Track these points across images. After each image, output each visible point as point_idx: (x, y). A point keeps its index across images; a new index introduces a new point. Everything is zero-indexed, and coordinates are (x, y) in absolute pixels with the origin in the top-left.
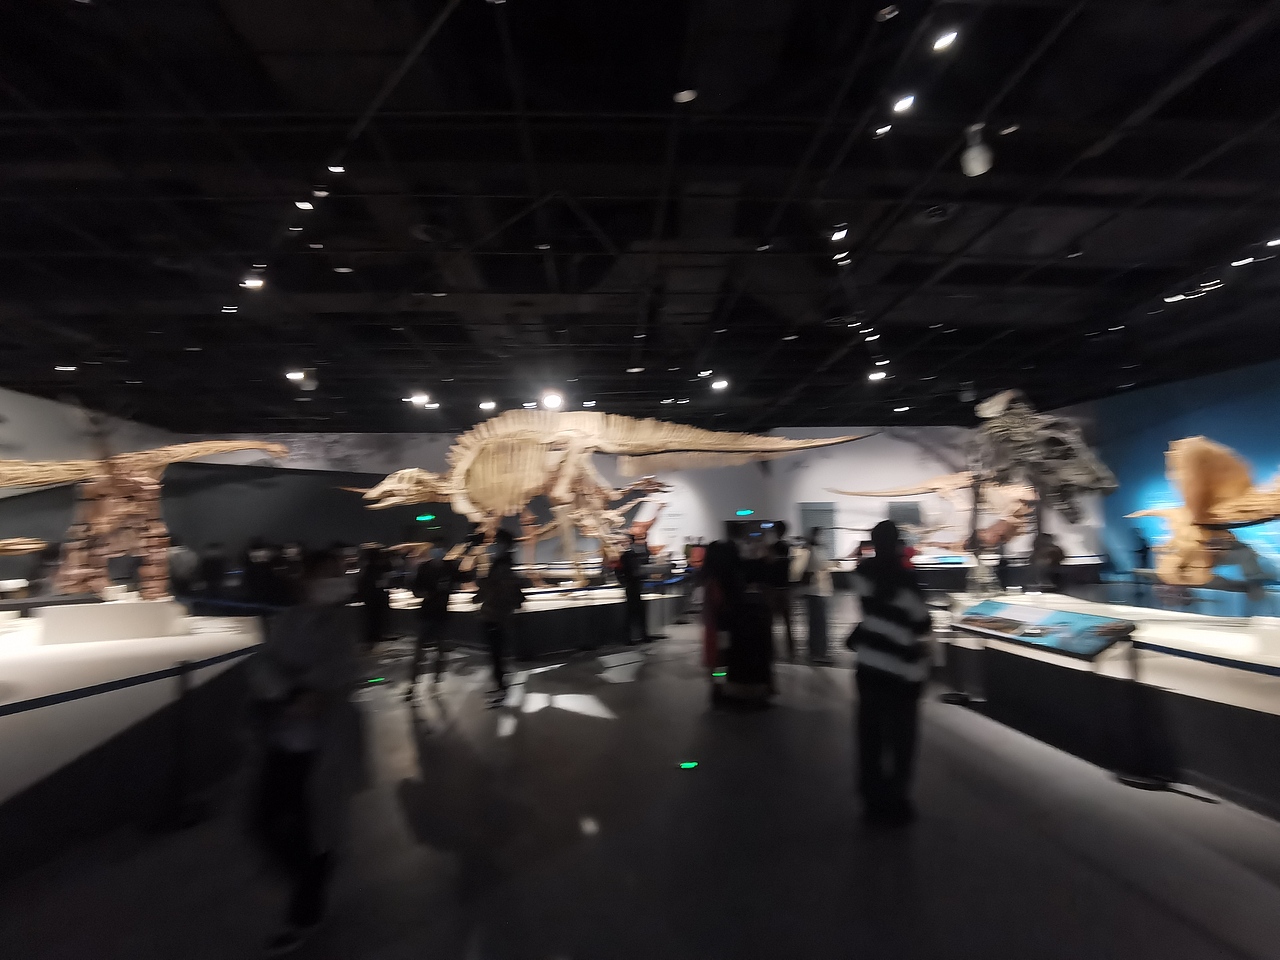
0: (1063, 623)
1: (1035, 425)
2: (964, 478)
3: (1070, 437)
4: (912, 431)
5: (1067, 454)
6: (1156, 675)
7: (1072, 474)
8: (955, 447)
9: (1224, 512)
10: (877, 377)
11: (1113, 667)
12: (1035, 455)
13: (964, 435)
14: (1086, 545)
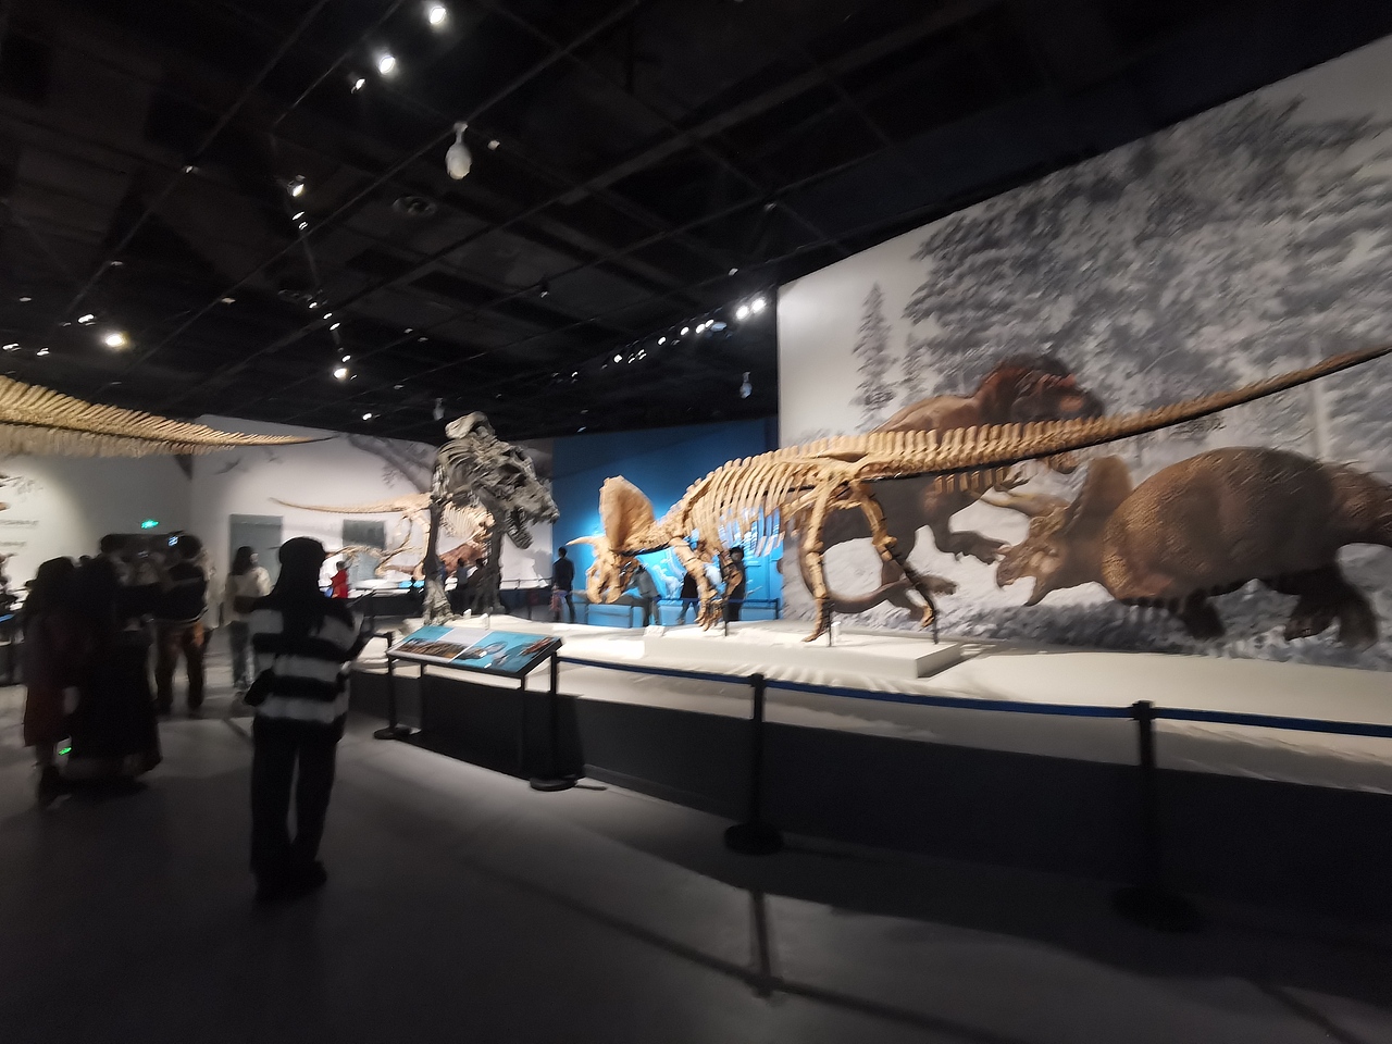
0: (497, 644)
1: (494, 452)
2: (426, 500)
3: (527, 467)
4: (380, 443)
5: (522, 482)
6: (572, 685)
7: (523, 501)
8: (422, 465)
9: (633, 542)
10: (340, 373)
11: (538, 682)
12: (493, 480)
13: (431, 453)
14: (537, 569)
